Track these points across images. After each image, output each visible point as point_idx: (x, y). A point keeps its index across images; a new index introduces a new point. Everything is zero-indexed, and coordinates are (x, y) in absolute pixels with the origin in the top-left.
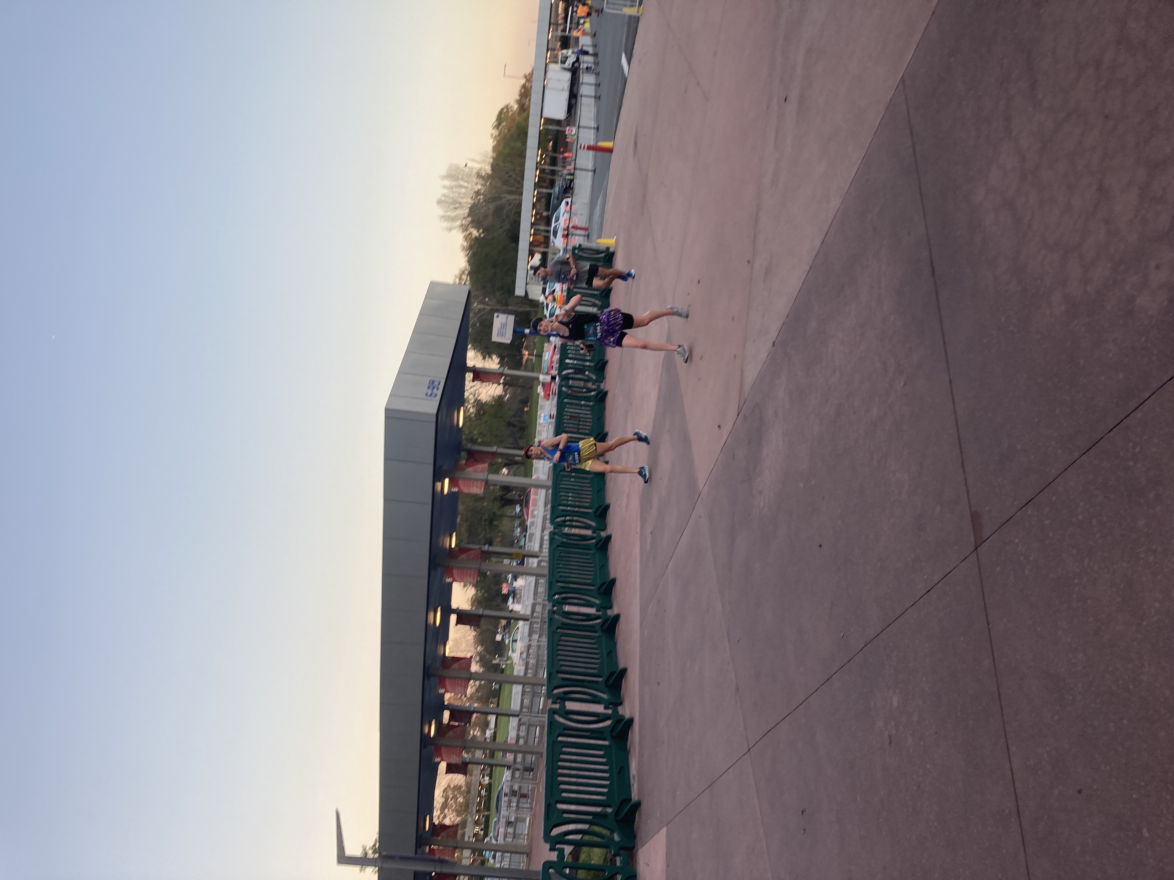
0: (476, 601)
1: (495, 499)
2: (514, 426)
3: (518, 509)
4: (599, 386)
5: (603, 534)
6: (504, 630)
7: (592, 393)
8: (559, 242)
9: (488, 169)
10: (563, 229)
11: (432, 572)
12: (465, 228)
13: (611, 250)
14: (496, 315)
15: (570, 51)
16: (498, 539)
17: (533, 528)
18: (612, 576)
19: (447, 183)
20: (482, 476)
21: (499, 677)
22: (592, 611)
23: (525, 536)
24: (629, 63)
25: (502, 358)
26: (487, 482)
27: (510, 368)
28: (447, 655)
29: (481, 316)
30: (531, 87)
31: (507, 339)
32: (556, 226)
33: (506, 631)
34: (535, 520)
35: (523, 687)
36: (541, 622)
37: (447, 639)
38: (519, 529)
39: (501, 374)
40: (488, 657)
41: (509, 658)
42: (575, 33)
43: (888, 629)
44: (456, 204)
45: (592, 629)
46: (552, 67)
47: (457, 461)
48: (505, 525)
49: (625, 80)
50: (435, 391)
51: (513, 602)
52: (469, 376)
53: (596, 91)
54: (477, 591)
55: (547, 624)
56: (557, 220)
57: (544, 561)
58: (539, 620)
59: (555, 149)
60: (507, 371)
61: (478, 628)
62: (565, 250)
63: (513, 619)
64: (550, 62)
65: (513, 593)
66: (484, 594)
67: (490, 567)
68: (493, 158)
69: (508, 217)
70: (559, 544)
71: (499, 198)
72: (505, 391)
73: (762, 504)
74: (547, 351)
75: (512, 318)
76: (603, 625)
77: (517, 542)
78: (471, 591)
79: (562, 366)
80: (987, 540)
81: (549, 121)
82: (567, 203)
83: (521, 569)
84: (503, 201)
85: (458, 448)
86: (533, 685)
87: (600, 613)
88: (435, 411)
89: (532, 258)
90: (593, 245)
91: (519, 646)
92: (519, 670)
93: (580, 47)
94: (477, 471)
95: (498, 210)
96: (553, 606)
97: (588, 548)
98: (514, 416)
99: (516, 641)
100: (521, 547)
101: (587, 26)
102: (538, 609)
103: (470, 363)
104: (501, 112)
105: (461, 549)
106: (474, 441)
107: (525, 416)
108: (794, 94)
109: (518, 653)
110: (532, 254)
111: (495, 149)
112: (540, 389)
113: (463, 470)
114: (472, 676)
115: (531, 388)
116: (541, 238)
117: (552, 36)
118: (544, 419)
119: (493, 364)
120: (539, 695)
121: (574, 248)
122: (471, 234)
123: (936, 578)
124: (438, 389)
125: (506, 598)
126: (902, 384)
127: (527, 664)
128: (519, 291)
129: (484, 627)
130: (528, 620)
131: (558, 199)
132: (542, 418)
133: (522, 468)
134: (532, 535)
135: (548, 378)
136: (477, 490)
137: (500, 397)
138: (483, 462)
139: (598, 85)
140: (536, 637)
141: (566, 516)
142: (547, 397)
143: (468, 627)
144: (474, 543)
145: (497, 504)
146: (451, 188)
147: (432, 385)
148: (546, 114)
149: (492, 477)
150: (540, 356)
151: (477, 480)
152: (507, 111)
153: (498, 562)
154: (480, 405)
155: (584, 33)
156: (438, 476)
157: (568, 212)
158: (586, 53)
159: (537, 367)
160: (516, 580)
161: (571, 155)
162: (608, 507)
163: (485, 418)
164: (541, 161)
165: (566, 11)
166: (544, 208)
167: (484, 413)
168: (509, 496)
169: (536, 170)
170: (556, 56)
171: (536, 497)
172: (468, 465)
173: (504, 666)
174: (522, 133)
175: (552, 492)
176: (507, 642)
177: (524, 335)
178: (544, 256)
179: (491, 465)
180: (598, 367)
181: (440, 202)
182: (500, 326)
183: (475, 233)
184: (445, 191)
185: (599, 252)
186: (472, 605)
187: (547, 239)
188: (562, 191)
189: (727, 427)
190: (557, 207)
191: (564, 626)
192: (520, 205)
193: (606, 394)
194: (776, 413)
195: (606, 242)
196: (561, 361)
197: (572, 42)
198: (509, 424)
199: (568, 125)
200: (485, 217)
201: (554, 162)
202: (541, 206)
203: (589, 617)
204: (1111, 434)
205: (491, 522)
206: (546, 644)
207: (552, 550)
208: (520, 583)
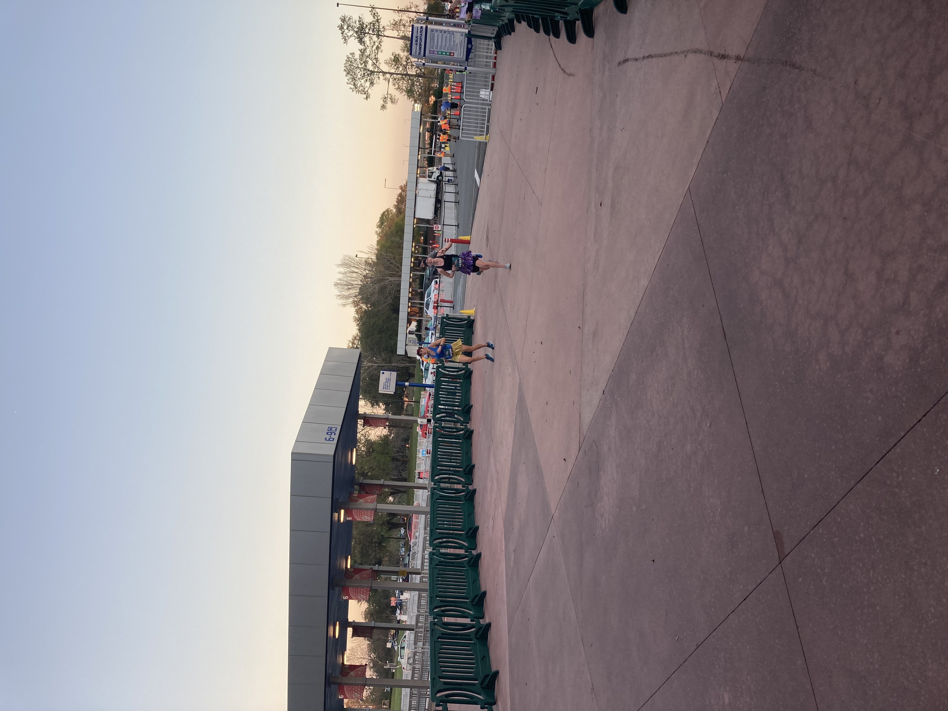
0: (369, 614)
1: (383, 524)
2: (398, 460)
3: (403, 531)
4: (466, 426)
5: (474, 552)
6: (394, 639)
7: (461, 432)
8: (431, 312)
9: (374, 258)
10: (433, 302)
11: (331, 591)
12: (356, 304)
13: (472, 318)
14: (381, 372)
15: (435, 168)
16: (386, 559)
17: (415, 547)
18: (483, 589)
19: (342, 270)
20: (371, 506)
21: (390, 682)
22: (467, 621)
23: (409, 555)
24: (480, 178)
25: (387, 404)
26: (376, 510)
27: (394, 414)
28: (345, 663)
29: (370, 372)
30: (406, 196)
31: (391, 390)
32: (428, 299)
33: (395, 639)
34: (417, 540)
35: (411, 690)
36: (425, 631)
37: (345, 649)
38: (403, 549)
39: (387, 419)
40: (380, 662)
41: (398, 663)
42: (438, 155)
43: (714, 633)
44: (349, 286)
45: (467, 637)
46: (421, 180)
47: (351, 493)
48: (392, 546)
49: (478, 188)
50: (333, 436)
51: (401, 613)
52: (360, 422)
53: (456, 197)
54: (370, 606)
55: (429, 632)
56: (429, 295)
57: (425, 577)
58: (423, 630)
59: (426, 242)
60: (391, 416)
61: (372, 639)
62: (436, 318)
63: (400, 629)
64: (420, 177)
65: (400, 605)
66: (375, 607)
67: (380, 584)
68: (377, 250)
69: (390, 294)
70: (437, 562)
71: (383, 280)
72: (390, 431)
73: (603, 526)
74: (424, 398)
75: (394, 374)
76: (477, 633)
77: (403, 560)
78: (365, 605)
79: (436, 411)
80: (788, 554)
81: (421, 221)
82: (436, 283)
83: (406, 585)
84: (386, 282)
85: (352, 482)
86: (419, 687)
87: (474, 623)
88: (333, 453)
89: (410, 326)
90: (457, 315)
91: (407, 652)
92: (407, 675)
93: (443, 165)
94: (367, 502)
95: (382, 289)
96: (434, 619)
97: (461, 565)
98: (398, 452)
99: (404, 648)
100: (405, 565)
101: (447, 149)
102: (422, 619)
103: (361, 411)
104: (383, 215)
105: (355, 570)
106: (364, 475)
107: (407, 451)
108: (607, 201)
109: (406, 658)
110: (409, 322)
111: (378, 242)
112: (418, 429)
113: (356, 501)
114: (366, 683)
115: (411, 428)
116: (416, 310)
117: (421, 158)
118: (422, 454)
119: (380, 411)
120: (425, 696)
121: (443, 318)
122: (361, 308)
123: (750, 588)
124: (335, 434)
125: (394, 610)
126: (708, 425)
127: (414, 668)
128: (400, 351)
129: (375, 637)
130: (413, 630)
131: (429, 279)
132: (421, 453)
133: (405, 496)
134: (414, 553)
135: (425, 421)
136: (368, 518)
137: (386, 437)
138: (372, 494)
139: (457, 193)
140: (420, 644)
141: (442, 538)
142: (424, 435)
143: (362, 639)
144: (366, 563)
145: (385, 528)
146: (345, 273)
147: (330, 431)
148: (417, 216)
149: (380, 506)
150: (418, 402)
151: (367, 509)
152: (388, 214)
153: (386, 579)
154: (370, 444)
155: (446, 155)
156: (335, 508)
157: (437, 289)
158: (447, 169)
159: (414, 411)
160: (402, 594)
161: (438, 246)
162: (477, 528)
163: (374, 455)
164: (415, 250)
165: (431, 138)
166: (419, 287)
167: (373, 451)
168: (395, 520)
169: (412, 258)
170: (424, 173)
171: (417, 521)
172: (360, 497)
173: (394, 671)
174: (400, 230)
175: (431, 516)
176: (396, 648)
177: (404, 386)
178: (419, 322)
179: (379, 495)
180: (464, 411)
181: (336, 284)
182: (385, 380)
183: (364, 307)
184: (340, 276)
185: (462, 320)
186: (366, 618)
187: (421, 309)
188: (432, 273)
189: (571, 460)
190: (428, 285)
191: (444, 635)
192: (399, 285)
193: (472, 432)
194: (610, 449)
195: (468, 312)
196: (435, 406)
197: (436, 161)
198: (394, 459)
199: (435, 223)
200: (372, 294)
201: (425, 251)
202: (416, 285)
203: (465, 627)
204: (878, 465)
205: (380, 543)
206: (429, 650)
207: (431, 569)
208: (406, 596)
